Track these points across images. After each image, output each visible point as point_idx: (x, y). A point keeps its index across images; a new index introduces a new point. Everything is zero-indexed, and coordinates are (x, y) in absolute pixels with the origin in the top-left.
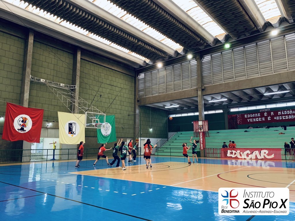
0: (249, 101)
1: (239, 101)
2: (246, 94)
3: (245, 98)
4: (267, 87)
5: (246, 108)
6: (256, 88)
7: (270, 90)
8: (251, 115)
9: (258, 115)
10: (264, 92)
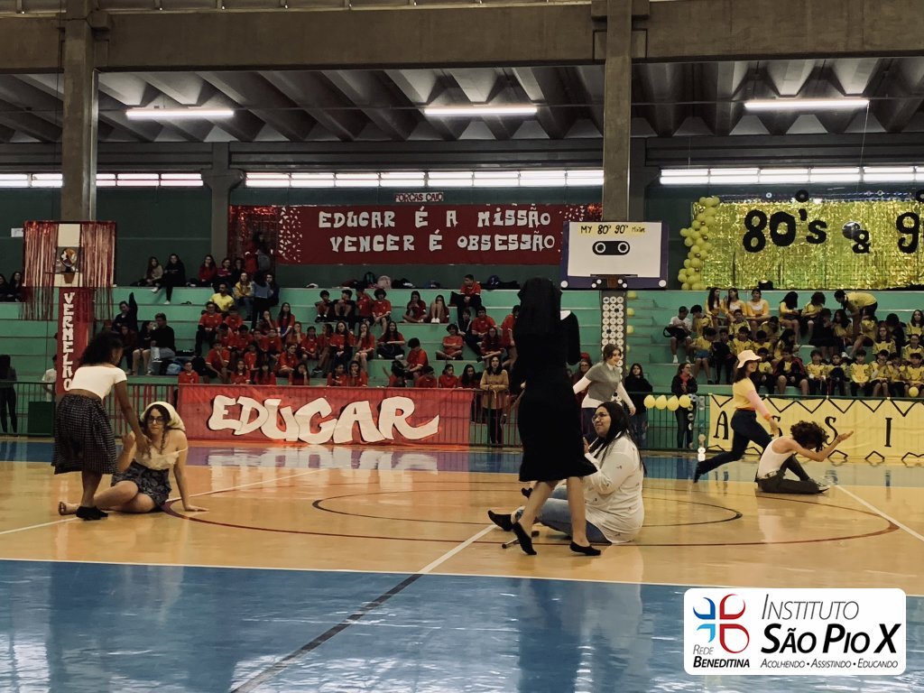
0: (346, 139)
1: (294, 133)
2: (334, 94)
3: (329, 117)
4: (439, 71)
5: (331, 176)
6: (387, 71)
7: (452, 90)
8: (350, 214)
9: (383, 221)
10: (424, 99)
